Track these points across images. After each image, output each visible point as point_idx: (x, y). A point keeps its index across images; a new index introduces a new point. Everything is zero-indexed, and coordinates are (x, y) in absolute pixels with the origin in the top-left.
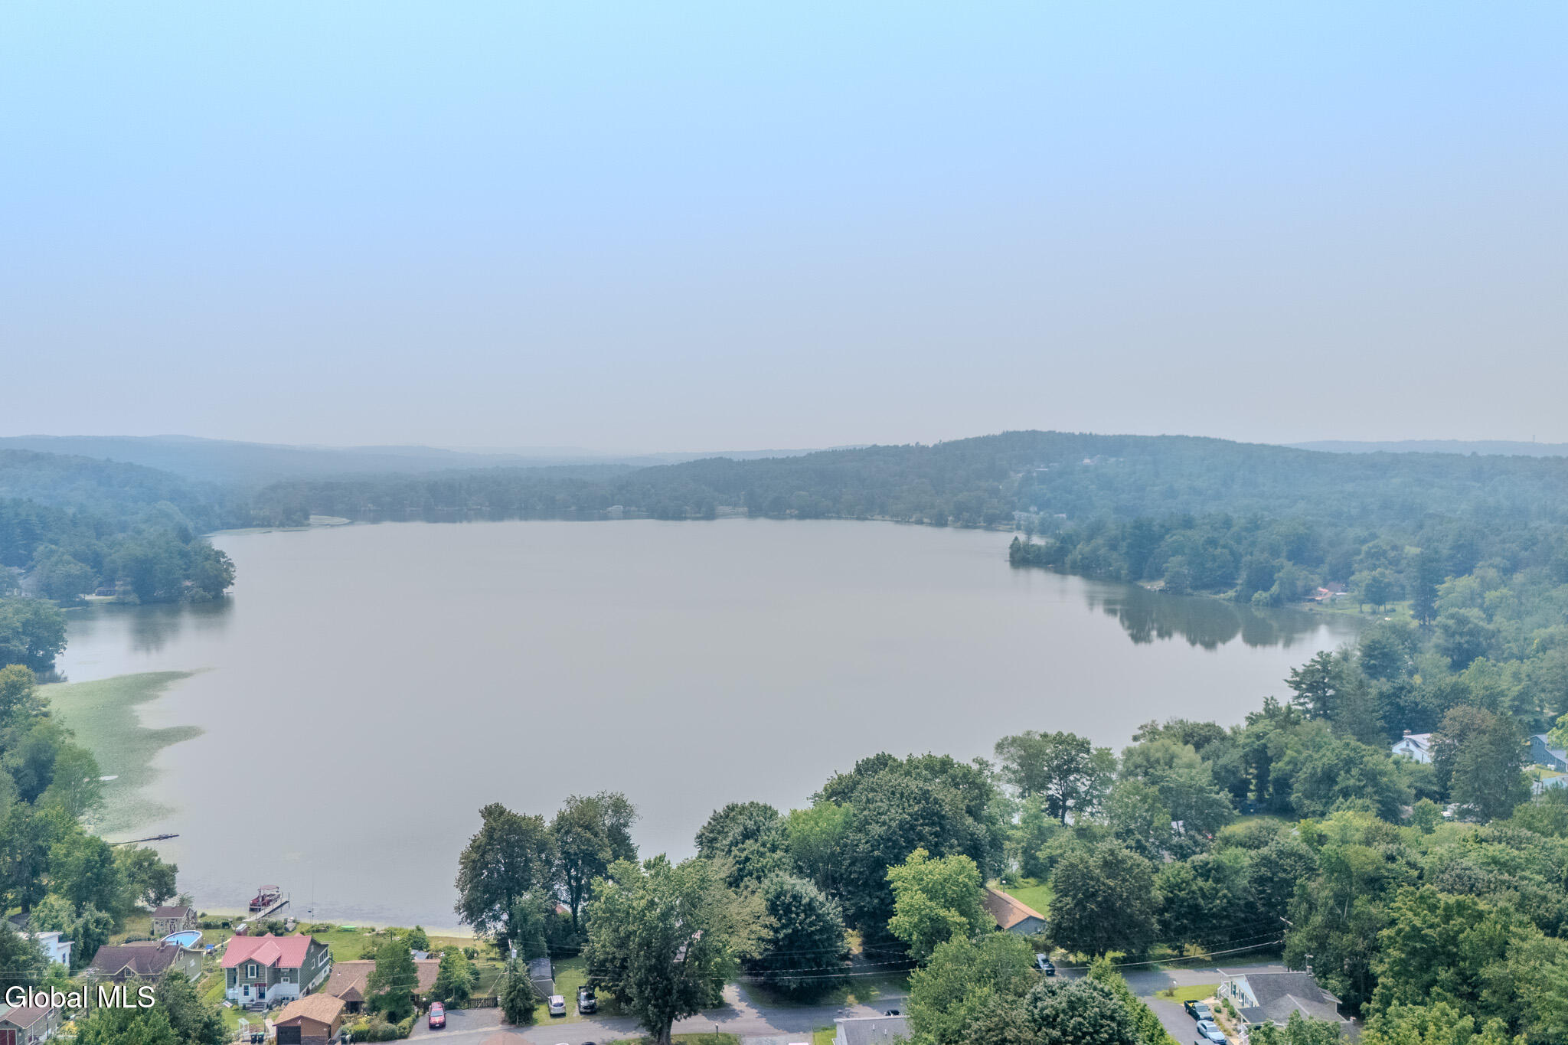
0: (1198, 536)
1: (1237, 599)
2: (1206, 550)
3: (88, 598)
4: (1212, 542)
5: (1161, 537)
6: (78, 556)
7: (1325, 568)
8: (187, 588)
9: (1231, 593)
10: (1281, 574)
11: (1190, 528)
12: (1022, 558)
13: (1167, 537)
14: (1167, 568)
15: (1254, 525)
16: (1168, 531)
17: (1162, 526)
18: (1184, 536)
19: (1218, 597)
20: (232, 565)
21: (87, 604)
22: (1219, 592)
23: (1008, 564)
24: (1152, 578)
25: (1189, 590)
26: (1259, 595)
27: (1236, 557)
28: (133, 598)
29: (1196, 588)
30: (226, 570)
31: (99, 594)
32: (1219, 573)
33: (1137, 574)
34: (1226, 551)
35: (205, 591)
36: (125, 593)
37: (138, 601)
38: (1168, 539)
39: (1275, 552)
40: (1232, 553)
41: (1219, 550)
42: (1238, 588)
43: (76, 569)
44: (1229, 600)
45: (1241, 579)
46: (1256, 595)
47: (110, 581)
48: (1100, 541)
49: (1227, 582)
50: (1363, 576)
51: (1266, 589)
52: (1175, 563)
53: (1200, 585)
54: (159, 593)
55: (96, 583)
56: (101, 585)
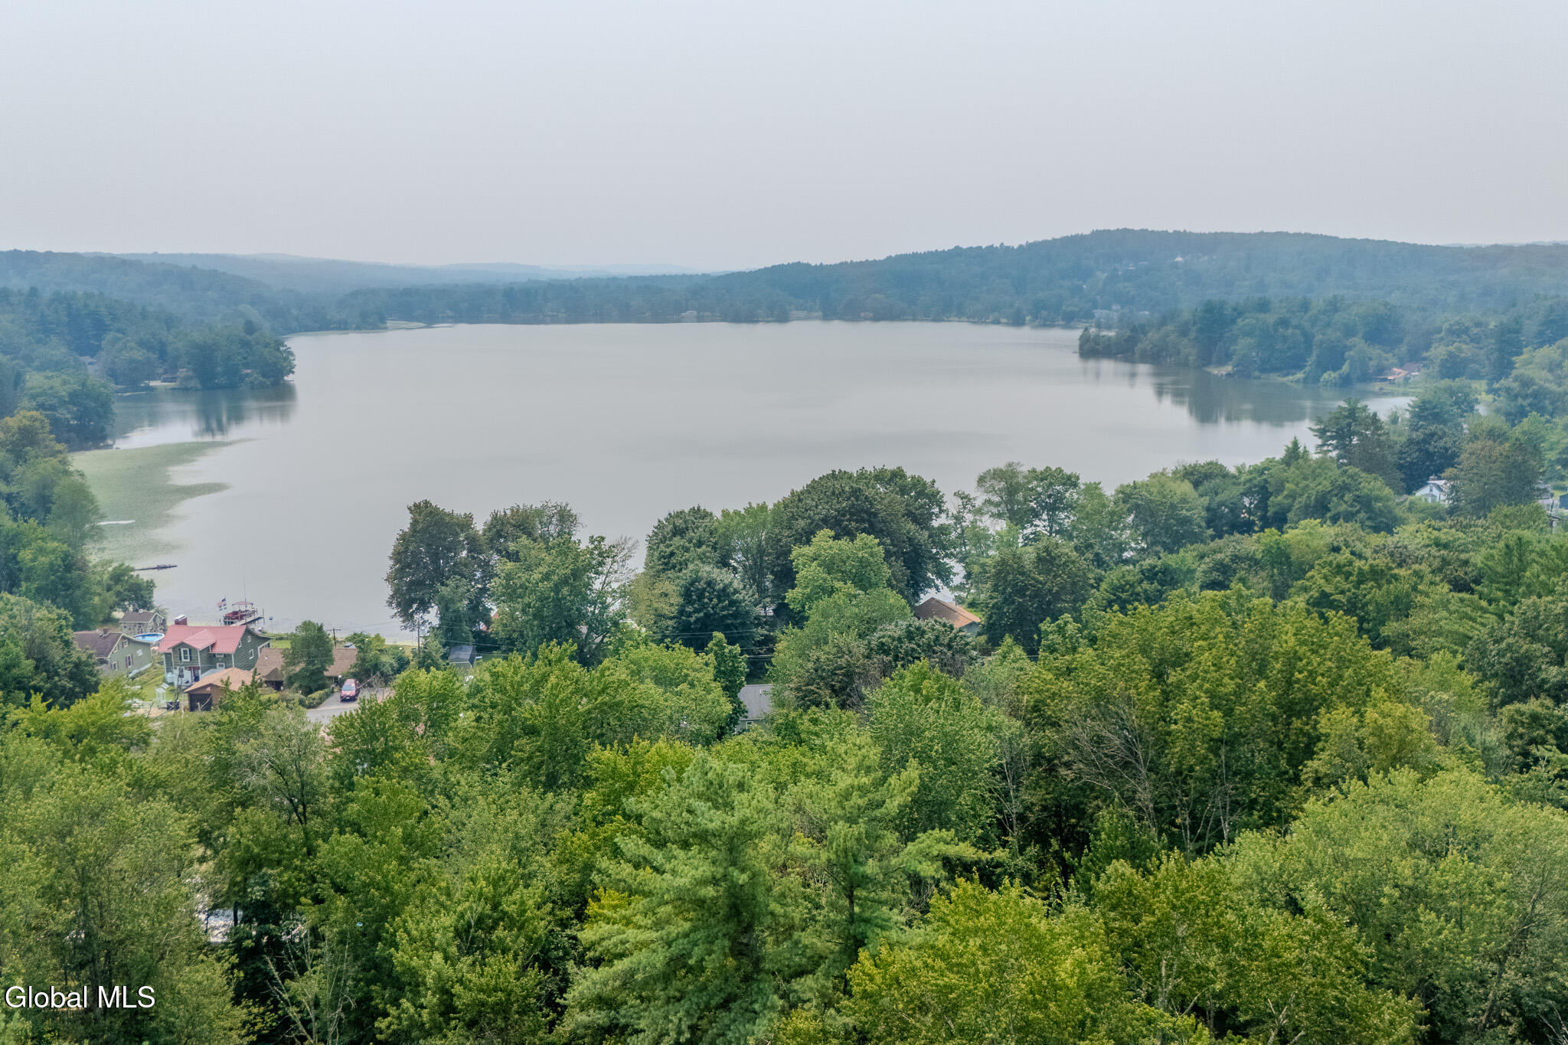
0: (1271, 319)
1: (1305, 380)
2: (1276, 331)
3: (153, 384)
4: (1284, 323)
5: (1233, 321)
6: (141, 344)
7: (1403, 349)
8: (247, 375)
9: (1300, 375)
10: (1352, 353)
11: (1265, 312)
12: (1091, 350)
13: (1239, 320)
14: (1235, 350)
15: (1334, 306)
16: (1240, 314)
17: (1235, 309)
18: (1257, 319)
19: (1285, 379)
20: (292, 354)
21: (152, 389)
22: (1287, 375)
23: (1077, 355)
24: (1221, 363)
25: (1257, 373)
26: (1329, 376)
27: (1308, 338)
28: (194, 383)
29: (1263, 371)
30: (286, 359)
31: (164, 381)
32: (1289, 354)
33: (1206, 359)
34: (1298, 332)
35: (264, 376)
36: (187, 379)
37: (199, 386)
38: (1240, 322)
39: (1349, 331)
40: (1305, 334)
41: (1290, 331)
42: (1307, 369)
43: (138, 355)
44: (1298, 381)
45: (1311, 360)
46: (1326, 376)
47: (174, 368)
48: (1170, 328)
49: (1296, 364)
50: (1438, 351)
51: (1335, 369)
52: (1242, 345)
53: (1267, 367)
54: (223, 380)
55: (161, 371)
56: (166, 372)
